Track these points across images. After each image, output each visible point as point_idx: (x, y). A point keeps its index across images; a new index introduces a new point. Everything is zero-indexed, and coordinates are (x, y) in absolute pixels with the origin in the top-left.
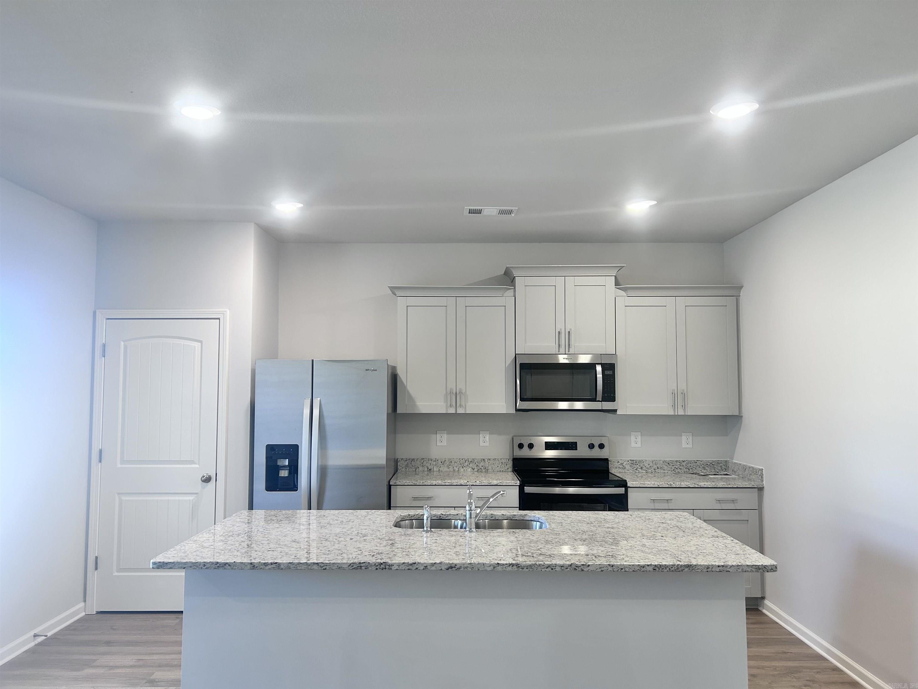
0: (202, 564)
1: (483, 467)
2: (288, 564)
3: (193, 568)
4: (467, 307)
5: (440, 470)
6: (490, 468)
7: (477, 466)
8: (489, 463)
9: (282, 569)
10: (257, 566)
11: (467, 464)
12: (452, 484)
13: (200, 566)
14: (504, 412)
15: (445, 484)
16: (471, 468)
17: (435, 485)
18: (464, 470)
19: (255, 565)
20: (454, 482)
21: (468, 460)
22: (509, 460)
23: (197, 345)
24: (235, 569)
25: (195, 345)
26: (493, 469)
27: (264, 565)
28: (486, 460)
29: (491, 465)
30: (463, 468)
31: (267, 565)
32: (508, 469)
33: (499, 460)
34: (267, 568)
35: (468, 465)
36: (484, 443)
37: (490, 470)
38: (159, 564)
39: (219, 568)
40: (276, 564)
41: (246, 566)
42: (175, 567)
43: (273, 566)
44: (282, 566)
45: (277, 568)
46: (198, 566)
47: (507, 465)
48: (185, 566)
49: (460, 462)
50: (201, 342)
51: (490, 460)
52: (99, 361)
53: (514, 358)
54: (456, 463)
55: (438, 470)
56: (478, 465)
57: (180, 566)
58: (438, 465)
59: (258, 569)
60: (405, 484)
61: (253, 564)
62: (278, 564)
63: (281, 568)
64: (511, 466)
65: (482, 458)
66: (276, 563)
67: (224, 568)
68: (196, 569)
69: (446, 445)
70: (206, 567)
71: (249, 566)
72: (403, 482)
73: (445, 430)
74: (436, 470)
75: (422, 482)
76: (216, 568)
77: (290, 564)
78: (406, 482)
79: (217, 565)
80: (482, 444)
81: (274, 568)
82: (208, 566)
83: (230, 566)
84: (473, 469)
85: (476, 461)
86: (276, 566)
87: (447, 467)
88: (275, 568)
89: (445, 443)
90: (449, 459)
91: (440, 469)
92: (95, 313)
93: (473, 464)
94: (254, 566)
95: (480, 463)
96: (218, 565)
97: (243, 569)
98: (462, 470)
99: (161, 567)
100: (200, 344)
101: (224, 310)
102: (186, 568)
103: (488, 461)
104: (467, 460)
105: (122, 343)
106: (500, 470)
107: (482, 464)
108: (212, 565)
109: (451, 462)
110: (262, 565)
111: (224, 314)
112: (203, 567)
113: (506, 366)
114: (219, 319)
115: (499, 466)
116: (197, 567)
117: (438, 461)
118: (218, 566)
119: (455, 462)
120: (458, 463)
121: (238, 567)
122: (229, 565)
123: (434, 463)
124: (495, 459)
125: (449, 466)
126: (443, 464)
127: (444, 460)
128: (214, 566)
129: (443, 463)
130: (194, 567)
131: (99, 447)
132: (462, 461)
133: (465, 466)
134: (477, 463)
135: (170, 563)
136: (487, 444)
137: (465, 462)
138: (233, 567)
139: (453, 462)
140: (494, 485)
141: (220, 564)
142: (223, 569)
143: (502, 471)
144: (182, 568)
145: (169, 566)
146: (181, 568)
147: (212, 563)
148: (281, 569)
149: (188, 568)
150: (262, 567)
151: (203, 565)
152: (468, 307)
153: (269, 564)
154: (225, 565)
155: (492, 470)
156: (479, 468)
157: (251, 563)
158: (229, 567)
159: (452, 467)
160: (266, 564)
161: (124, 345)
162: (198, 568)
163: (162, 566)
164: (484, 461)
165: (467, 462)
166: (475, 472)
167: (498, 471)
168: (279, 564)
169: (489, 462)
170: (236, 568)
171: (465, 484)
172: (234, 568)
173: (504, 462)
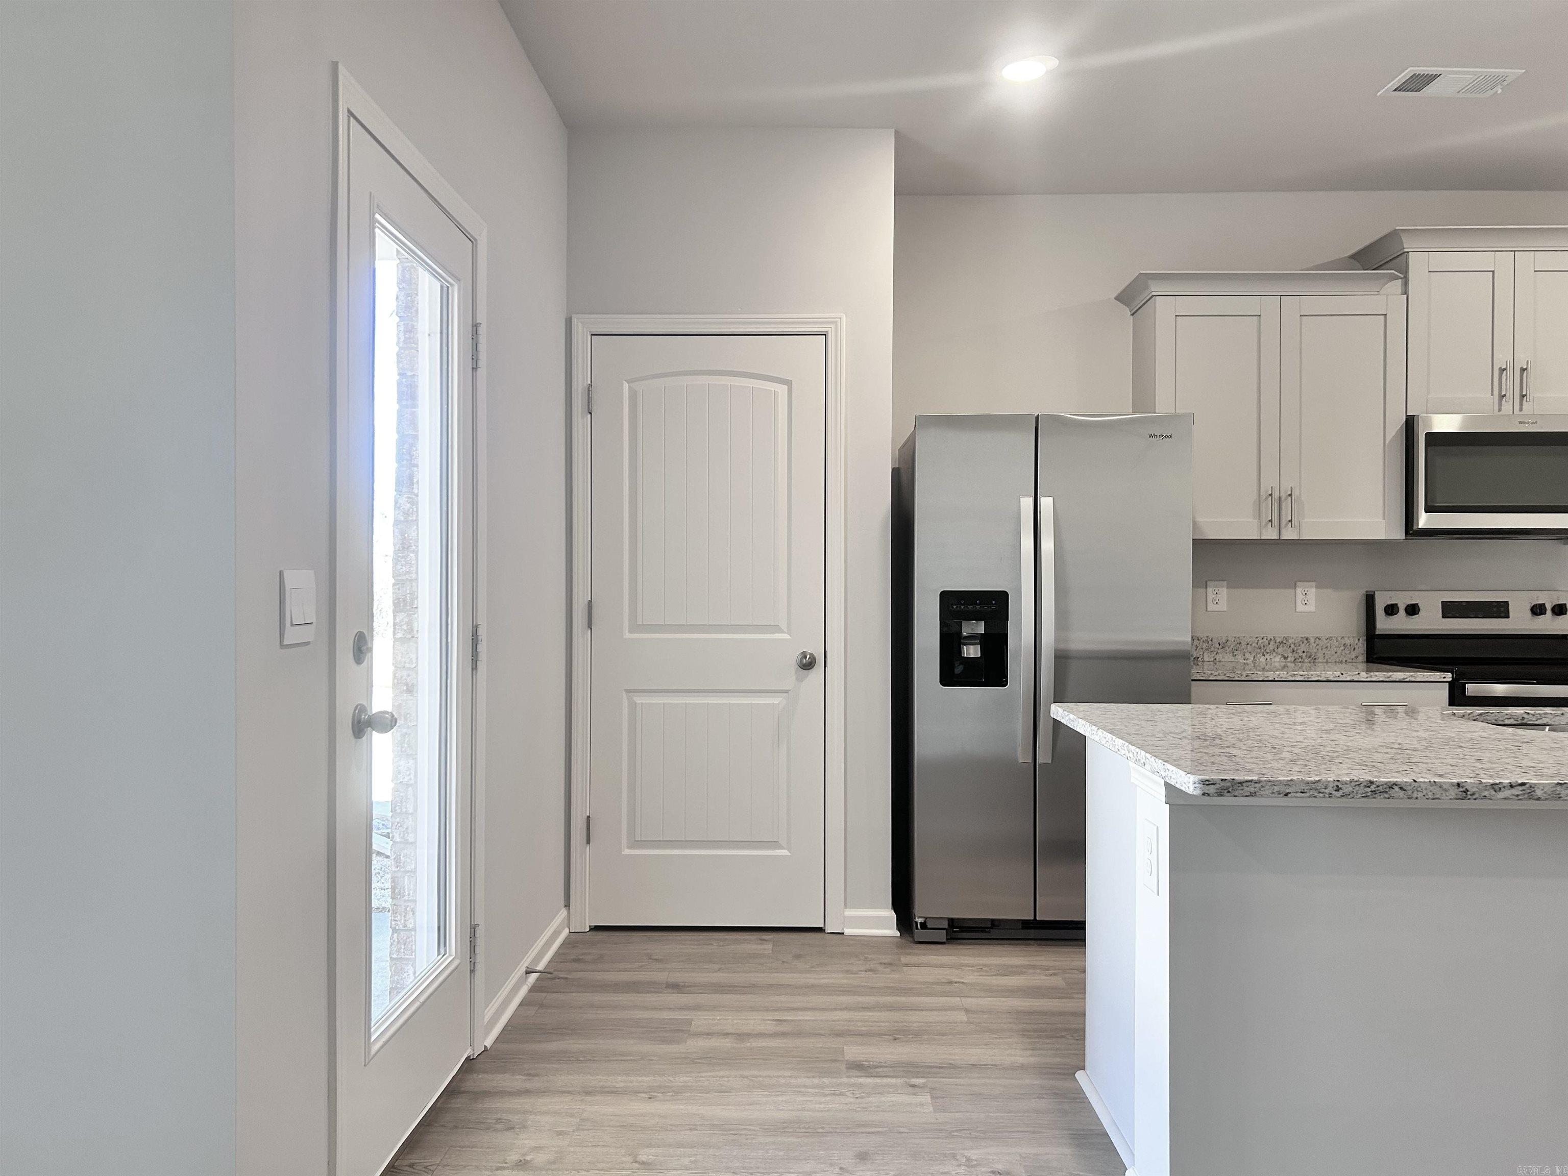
0: (1331, 785)
1: (1305, 654)
2: (1554, 787)
3: (1308, 794)
4: (1303, 317)
5: (1217, 660)
6: (1320, 655)
7: (1294, 651)
8: (1318, 645)
9: (1539, 799)
10: (1474, 790)
11: (1272, 646)
12: (1311, 679)
13: (1326, 791)
14: (1382, 536)
15: (1293, 679)
16: (1280, 656)
17: (1274, 681)
18: (1266, 659)
19: (1469, 788)
20: (1312, 675)
21: (1275, 639)
22: (1359, 640)
23: (782, 390)
24: (1417, 798)
25: (776, 390)
26: (1326, 657)
27: (1493, 788)
28: (1312, 640)
29: (1322, 649)
30: (1264, 655)
31: (1500, 789)
32: (1357, 657)
33: (1339, 639)
34: (1501, 795)
35: (1274, 651)
36: (1306, 606)
37: (1320, 660)
38: (1222, 784)
39: (1376, 796)
40: (1524, 788)
41: (1446, 790)
42: (1262, 793)
43: (1516, 791)
44: (1539, 793)
45: (1526, 796)
46: (1323, 790)
47: (1354, 649)
48: (1288, 791)
49: (1257, 644)
50: (788, 383)
51: (1319, 639)
52: (580, 422)
53: (1403, 424)
54: (1249, 646)
55: (1212, 659)
56: (1296, 649)
57: (1276, 789)
58: (1212, 649)
59: (1475, 799)
60: (1209, 677)
61: (1463, 787)
62: (1527, 786)
63: (1536, 797)
64: (1362, 652)
65: (1303, 636)
66: (1523, 784)
67: (1387, 796)
68: (1315, 797)
69: (1225, 610)
70: (1341, 792)
71: (1453, 792)
72: (1204, 673)
73: (1224, 581)
74: (1207, 660)
75: (1244, 674)
76: (1369, 794)
77: (1559, 788)
78: (1212, 674)
79: (1369, 787)
80: (1300, 607)
81: (1518, 795)
82: (1347, 789)
83: (1405, 790)
84: (1285, 658)
85: (1290, 641)
86: (1521, 793)
87: (1231, 655)
88: (1520, 797)
89: (1223, 606)
90: (1235, 637)
91: (1217, 657)
92: (569, 323)
93: (1285, 648)
94: (1466, 791)
95: (1299, 645)
96: (1373, 787)
97: (1438, 799)
98: (1263, 659)
99: (1229, 792)
100: (786, 387)
101: (833, 315)
102: (1289, 795)
103: (1315, 642)
104: (1273, 639)
105: (626, 385)
106: (1341, 659)
107: (1303, 647)
108: (1357, 788)
109: (1240, 643)
110: (1486, 790)
111: (836, 322)
112: (1334, 792)
113: (1387, 442)
114: (825, 335)
115: (1339, 652)
116: (1320, 792)
117: (1212, 640)
118: (1374, 791)
119: (1248, 644)
120: (1254, 645)
121: (1424, 793)
122: (1401, 788)
123: (1205, 646)
124: (1330, 638)
125: (1236, 653)
126: (1223, 647)
127: (1224, 640)
128: (1361, 790)
129: (1223, 645)
130: (1311, 793)
131: (587, 598)
132: (1262, 641)
133: (1269, 651)
134: (1292, 646)
135: (1251, 781)
136: (1311, 608)
137: (1269, 644)
138: (1413, 792)
139: (1243, 644)
140: (1397, 680)
141: (1378, 786)
142: (1385, 798)
143: (1344, 661)
144: (1282, 795)
145: (1246, 789)
146: (1280, 794)
147: (1357, 783)
148: (1536, 800)
149: (1295, 794)
150: (1486, 793)
151: (1335, 788)
152: (1305, 317)
153: (1504, 787)
154: (1391, 787)
155: (1325, 661)
156: (1296, 656)
157: (1458, 785)
158: (1402, 793)
159: (1242, 654)
160: (1496, 787)
161: (630, 387)
162: (1321, 795)
163: (1230, 790)
164: (1309, 642)
165: (1272, 643)
166: (1289, 664)
167: (1336, 662)
168: (1531, 787)
169: (1317, 643)
170: (1420, 794)
171: (1335, 679)
172: (1415, 795)
173: (1349, 644)
